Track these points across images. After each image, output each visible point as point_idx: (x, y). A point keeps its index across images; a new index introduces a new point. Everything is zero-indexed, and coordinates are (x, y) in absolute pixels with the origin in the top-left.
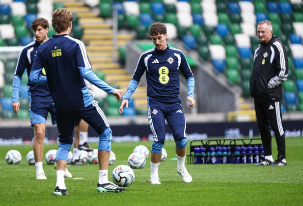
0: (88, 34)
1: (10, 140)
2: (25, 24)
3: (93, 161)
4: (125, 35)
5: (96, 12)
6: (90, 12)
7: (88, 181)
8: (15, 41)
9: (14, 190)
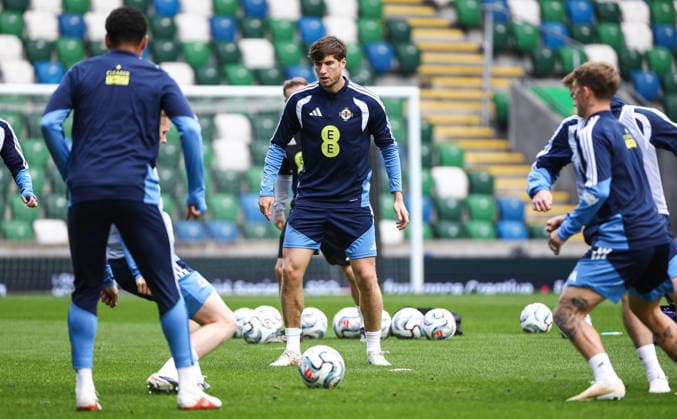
0: (429, 63)
1: (259, 285)
2: (297, 38)
3: (433, 334)
4: (508, 67)
5: (449, 16)
6: (436, 17)
7: (423, 376)
8: (274, 73)
9: (265, 390)
